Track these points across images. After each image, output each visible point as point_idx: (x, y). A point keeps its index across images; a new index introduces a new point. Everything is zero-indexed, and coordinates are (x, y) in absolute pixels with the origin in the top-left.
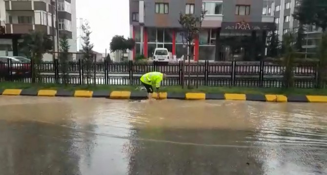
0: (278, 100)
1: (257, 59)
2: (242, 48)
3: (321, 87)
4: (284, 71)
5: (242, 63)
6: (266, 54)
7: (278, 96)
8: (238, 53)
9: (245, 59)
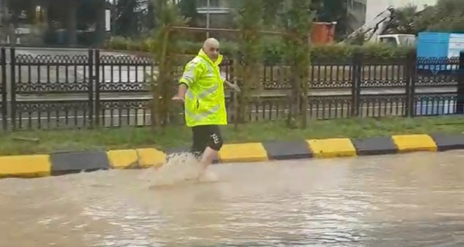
0: (141, 163)
1: (84, 41)
2: (39, 8)
3: (247, 118)
4: (155, 78)
5: (34, 54)
6: (108, 28)
7: (141, 151)
8: (30, 20)
9: (50, 40)
